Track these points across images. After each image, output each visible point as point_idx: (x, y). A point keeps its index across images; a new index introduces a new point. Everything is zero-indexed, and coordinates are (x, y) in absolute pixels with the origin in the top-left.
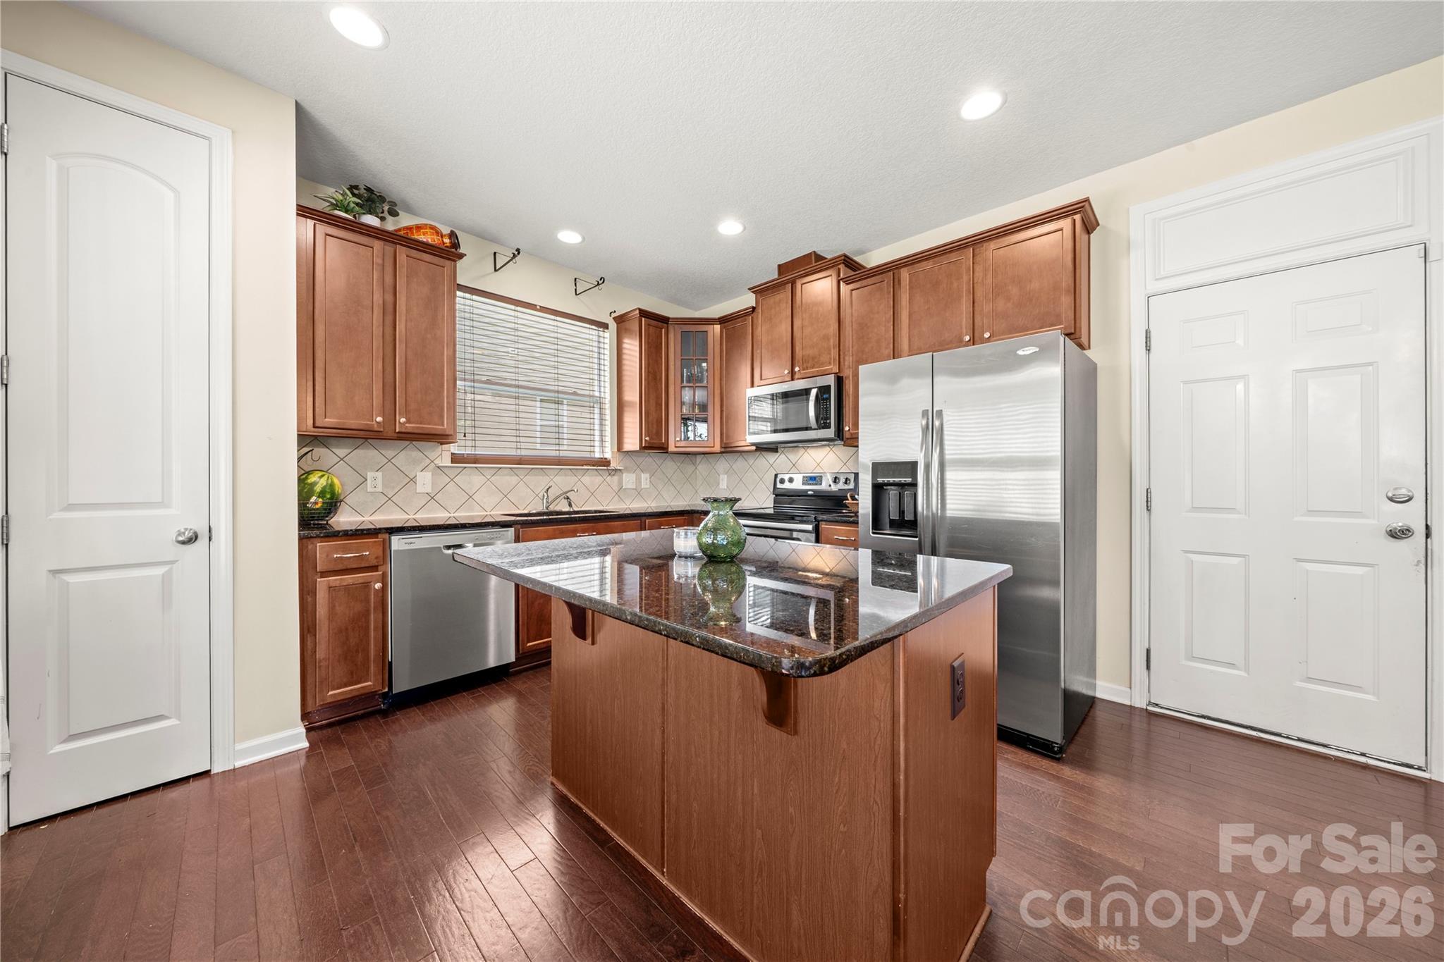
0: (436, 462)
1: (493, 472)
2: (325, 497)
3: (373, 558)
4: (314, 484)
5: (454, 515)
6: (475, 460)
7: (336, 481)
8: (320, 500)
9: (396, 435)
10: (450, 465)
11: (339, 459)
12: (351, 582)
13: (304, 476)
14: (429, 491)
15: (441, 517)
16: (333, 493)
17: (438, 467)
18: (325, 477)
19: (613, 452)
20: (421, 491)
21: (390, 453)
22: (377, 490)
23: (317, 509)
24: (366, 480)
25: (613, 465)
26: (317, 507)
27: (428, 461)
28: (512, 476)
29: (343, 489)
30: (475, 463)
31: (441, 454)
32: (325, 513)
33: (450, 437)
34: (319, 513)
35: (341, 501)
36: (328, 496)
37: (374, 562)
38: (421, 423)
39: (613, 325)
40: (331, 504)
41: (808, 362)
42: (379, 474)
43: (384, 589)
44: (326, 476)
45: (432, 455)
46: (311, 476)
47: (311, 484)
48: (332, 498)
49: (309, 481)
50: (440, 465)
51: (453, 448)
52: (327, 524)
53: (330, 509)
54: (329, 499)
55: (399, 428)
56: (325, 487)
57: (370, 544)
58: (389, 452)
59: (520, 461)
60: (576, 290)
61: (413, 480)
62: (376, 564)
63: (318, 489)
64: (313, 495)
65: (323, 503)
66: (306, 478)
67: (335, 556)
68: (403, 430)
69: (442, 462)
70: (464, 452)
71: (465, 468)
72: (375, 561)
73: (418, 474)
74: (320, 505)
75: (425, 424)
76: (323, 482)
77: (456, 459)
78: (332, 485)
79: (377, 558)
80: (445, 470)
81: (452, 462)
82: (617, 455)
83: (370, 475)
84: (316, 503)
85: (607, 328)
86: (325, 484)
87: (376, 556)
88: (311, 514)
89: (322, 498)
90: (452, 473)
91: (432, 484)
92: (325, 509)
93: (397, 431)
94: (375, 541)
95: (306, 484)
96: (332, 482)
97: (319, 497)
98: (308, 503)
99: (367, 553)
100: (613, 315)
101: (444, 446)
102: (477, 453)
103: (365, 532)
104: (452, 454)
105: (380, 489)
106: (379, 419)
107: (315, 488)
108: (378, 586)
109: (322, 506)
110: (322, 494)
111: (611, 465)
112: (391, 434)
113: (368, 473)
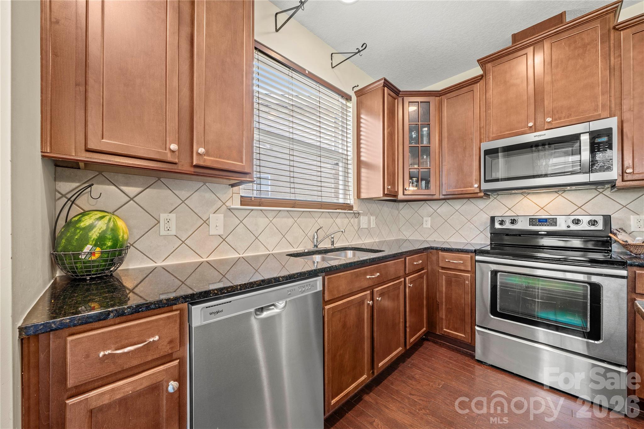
0: (227, 204)
1: (274, 214)
2: (105, 244)
3: (165, 343)
4: (91, 227)
5: (244, 255)
6: (260, 202)
7: (121, 224)
8: (98, 249)
9: (192, 169)
10: (240, 207)
11: (128, 199)
12: (129, 390)
13: (76, 219)
14: (221, 233)
15: (232, 258)
16: (115, 240)
17: (229, 209)
18: (106, 220)
19: (355, 199)
20: (213, 234)
21: (184, 194)
22: (170, 233)
23: (94, 261)
24: (159, 222)
25: (355, 209)
26: (93, 258)
27: (220, 203)
28: (288, 218)
29: (131, 234)
30: (260, 206)
31: (232, 197)
32: (105, 265)
33: (248, 176)
34: (98, 266)
35: (128, 247)
36: (109, 244)
37: (165, 349)
38: (220, 158)
39: (354, 98)
40: (113, 253)
41: (562, 113)
42: (173, 216)
43: (181, 390)
44: (108, 218)
45: (224, 197)
46: (86, 217)
47: (84, 229)
48: (114, 245)
49: (82, 225)
50: (232, 207)
51: (243, 190)
52: (111, 275)
53: (112, 260)
54: (111, 247)
55: (197, 160)
56: (104, 232)
57: (161, 322)
58: (183, 192)
59: (294, 204)
60: (332, 63)
61: (206, 222)
62: (170, 351)
63: (94, 234)
64: (86, 244)
65: (102, 253)
66: (79, 221)
67: (101, 354)
68: (202, 163)
69: (233, 205)
70: (252, 196)
71: (252, 210)
72: (168, 347)
73: (211, 215)
74: (97, 255)
75: (224, 159)
76: (101, 226)
77: (245, 201)
78: (114, 230)
79: (171, 342)
80: (235, 212)
81: (241, 205)
82: (357, 201)
83: (163, 217)
84: (92, 253)
85: (351, 100)
86: (105, 228)
87: (168, 340)
88: (86, 267)
89: (101, 246)
90: (241, 215)
91: (224, 225)
92: (106, 261)
93: (194, 164)
94: (168, 317)
95: (78, 228)
96: (115, 225)
97: (96, 245)
98: (79, 254)
99: (157, 338)
100: (356, 89)
101: (234, 188)
102: (262, 196)
103: (153, 306)
104: (241, 196)
105: (173, 232)
106: (174, 147)
107: (90, 234)
108: (172, 386)
109: (100, 257)
110: (100, 241)
111: (354, 209)
112: (186, 168)
113: (161, 215)
